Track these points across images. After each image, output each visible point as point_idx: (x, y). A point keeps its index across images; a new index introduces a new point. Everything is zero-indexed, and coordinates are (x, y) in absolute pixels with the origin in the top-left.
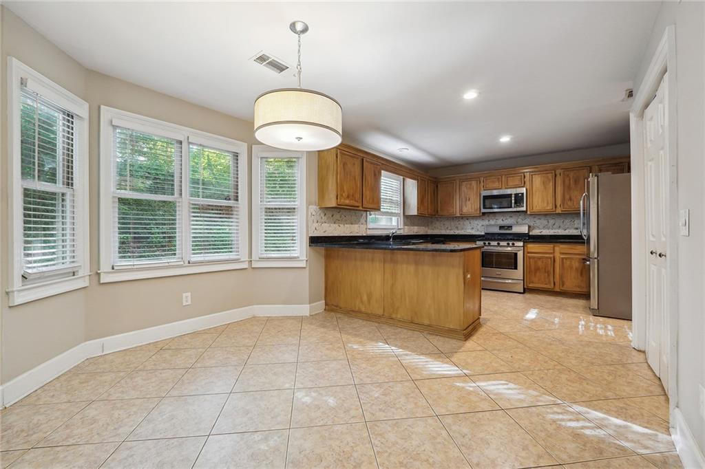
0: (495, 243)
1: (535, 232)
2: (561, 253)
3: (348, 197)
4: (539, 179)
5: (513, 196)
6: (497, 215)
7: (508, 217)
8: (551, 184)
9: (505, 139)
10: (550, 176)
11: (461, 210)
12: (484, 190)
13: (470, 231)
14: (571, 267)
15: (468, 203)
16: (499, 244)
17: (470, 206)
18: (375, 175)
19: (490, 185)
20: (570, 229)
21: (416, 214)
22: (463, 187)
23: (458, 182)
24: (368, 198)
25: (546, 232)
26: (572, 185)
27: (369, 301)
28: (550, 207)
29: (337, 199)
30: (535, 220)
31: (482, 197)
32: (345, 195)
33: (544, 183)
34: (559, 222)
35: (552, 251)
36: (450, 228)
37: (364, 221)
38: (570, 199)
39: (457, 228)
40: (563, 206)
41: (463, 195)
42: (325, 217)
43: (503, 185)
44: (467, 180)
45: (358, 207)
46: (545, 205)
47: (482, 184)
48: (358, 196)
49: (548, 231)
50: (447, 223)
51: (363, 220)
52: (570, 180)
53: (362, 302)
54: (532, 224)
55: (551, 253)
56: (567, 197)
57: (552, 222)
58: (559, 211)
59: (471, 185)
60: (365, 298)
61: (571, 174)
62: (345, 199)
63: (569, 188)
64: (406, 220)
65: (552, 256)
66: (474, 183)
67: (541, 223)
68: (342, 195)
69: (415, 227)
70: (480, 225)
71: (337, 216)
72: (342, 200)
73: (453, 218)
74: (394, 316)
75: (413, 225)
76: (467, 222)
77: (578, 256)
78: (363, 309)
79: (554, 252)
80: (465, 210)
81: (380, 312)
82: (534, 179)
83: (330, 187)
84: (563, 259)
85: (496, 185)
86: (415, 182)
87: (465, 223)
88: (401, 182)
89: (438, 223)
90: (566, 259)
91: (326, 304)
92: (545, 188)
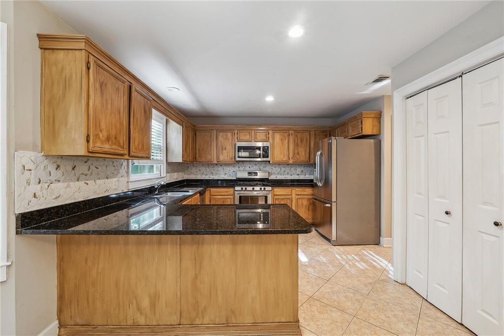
0: (250, 188)
1: (273, 177)
2: (296, 195)
3: (108, 139)
4: (279, 136)
5: (262, 148)
6: (245, 163)
7: (253, 165)
8: (286, 141)
9: (270, 99)
10: (286, 135)
11: (218, 158)
12: (238, 141)
13: (223, 176)
14: (302, 205)
15: (224, 151)
16: (253, 189)
17: (226, 154)
18: (145, 112)
19: (242, 137)
20: (295, 175)
21: (181, 161)
22: (220, 137)
23: (215, 132)
24: (136, 143)
25: (280, 177)
26: (299, 144)
27: (153, 305)
28: (285, 159)
29: (88, 141)
30: (273, 167)
31: (237, 147)
32: (103, 135)
33: (281, 140)
34: (287, 169)
35: (290, 194)
36: (205, 173)
37: (124, 173)
38: (298, 153)
39: (212, 173)
40: (294, 158)
41: (220, 144)
42: (59, 173)
43: (253, 139)
44: (223, 131)
45: (122, 155)
46: (282, 157)
47: (236, 136)
48: (123, 139)
49: (281, 176)
50: (203, 169)
51: (123, 171)
52: (298, 139)
53: (139, 309)
54: (270, 171)
55: (289, 195)
56: (296, 152)
57: (283, 169)
58: (291, 162)
59: (227, 135)
60: (146, 303)
61: (299, 135)
62: (102, 143)
63: (297, 144)
64: (168, 167)
65: (290, 197)
66: (229, 135)
67: (277, 170)
68: (97, 136)
69: (175, 173)
70: (232, 171)
71: (82, 168)
72: (98, 144)
73: (210, 164)
74: (198, 322)
75: (174, 171)
76: (220, 168)
77: (307, 197)
78: (142, 321)
79: (291, 195)
80: (221, 158)
81: (174, 320)
82: (275, 136)
83: (71, 119)
84: (297, 198)
85: (247, 137)
86: (179, 127)
87: (219, 169)
88: (164, 125)
89: (194, 169)
90: (299, 198)
91: (61, 326)
92: (283, 144)
